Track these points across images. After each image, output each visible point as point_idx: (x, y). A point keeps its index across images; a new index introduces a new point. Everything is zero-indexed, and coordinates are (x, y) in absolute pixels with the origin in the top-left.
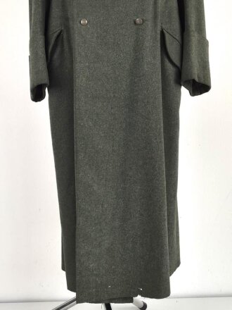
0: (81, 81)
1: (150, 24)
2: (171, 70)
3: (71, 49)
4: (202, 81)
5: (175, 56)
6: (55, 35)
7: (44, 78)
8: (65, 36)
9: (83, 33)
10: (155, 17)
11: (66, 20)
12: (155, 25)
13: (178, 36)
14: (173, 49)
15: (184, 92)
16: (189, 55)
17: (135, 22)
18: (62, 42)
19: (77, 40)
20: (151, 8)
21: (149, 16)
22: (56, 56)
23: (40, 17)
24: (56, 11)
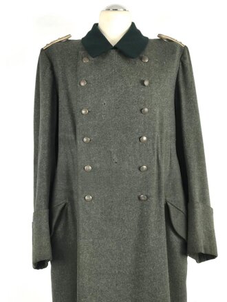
1: (154, 200)
2: (176, 242)
3: (75, 221)
4: (209, 252)
5: (180, 230)
6: (60, 208)
8: (69, 209)
9: (88, 209)
10: (159, 192)
11: (70, 193)
12: (160, 200)
13: (182, 208)
14: (178, 221)
15: (191, 261)
16: (195, 228)
17: (139, 198)
18: (67, 214)
19: (81, 215)
20: (155, 184)
21: (153, 192)
22: (59, 229)
23: (45, 191)
24: (60, 185)
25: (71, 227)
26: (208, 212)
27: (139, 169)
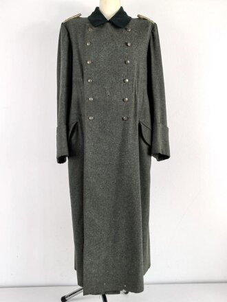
0: (89, 154)
1: (132, 120)
2: (145, 147)
3: (83, 134)
4: (165, 154)
5: (148, 139)
6: (73, 125)
7: (66, 152)
8: (79, 125)
9: (90, 125)
10: (135, 115)
11: (80, 115)
12: (136, 121)
13: (149, 126)
14: (146, 134)
15: (153, 159)
16: (157, 140)
17: (123, 119)
18: (78, 130)
19: (87, 129)
20: (133, 110)
21: (131, 115)
22: (73, 138)
23: (64, 114)
24: (73, 110)
25: (80, 137)
26: (165, 130)
27: (123, 100)
